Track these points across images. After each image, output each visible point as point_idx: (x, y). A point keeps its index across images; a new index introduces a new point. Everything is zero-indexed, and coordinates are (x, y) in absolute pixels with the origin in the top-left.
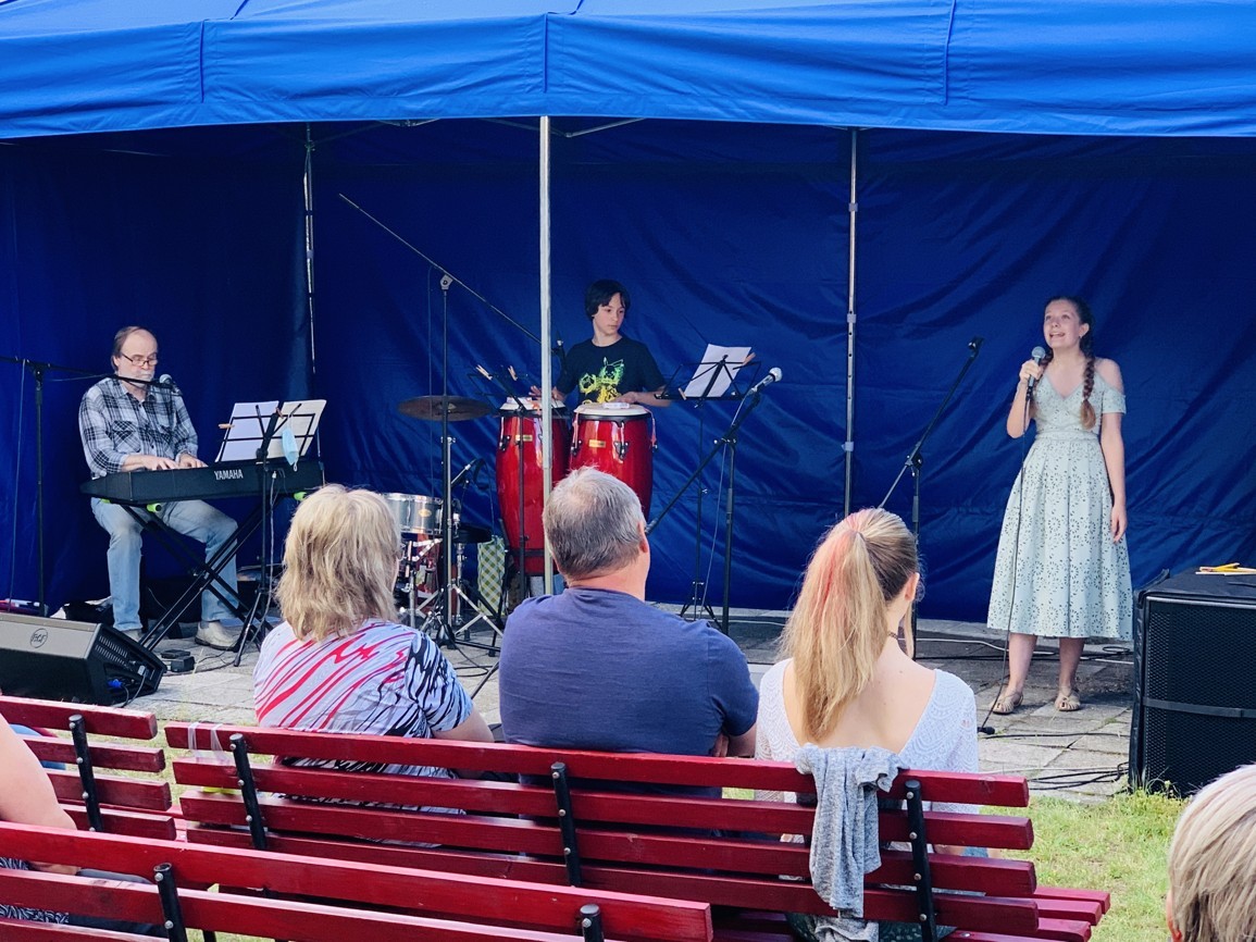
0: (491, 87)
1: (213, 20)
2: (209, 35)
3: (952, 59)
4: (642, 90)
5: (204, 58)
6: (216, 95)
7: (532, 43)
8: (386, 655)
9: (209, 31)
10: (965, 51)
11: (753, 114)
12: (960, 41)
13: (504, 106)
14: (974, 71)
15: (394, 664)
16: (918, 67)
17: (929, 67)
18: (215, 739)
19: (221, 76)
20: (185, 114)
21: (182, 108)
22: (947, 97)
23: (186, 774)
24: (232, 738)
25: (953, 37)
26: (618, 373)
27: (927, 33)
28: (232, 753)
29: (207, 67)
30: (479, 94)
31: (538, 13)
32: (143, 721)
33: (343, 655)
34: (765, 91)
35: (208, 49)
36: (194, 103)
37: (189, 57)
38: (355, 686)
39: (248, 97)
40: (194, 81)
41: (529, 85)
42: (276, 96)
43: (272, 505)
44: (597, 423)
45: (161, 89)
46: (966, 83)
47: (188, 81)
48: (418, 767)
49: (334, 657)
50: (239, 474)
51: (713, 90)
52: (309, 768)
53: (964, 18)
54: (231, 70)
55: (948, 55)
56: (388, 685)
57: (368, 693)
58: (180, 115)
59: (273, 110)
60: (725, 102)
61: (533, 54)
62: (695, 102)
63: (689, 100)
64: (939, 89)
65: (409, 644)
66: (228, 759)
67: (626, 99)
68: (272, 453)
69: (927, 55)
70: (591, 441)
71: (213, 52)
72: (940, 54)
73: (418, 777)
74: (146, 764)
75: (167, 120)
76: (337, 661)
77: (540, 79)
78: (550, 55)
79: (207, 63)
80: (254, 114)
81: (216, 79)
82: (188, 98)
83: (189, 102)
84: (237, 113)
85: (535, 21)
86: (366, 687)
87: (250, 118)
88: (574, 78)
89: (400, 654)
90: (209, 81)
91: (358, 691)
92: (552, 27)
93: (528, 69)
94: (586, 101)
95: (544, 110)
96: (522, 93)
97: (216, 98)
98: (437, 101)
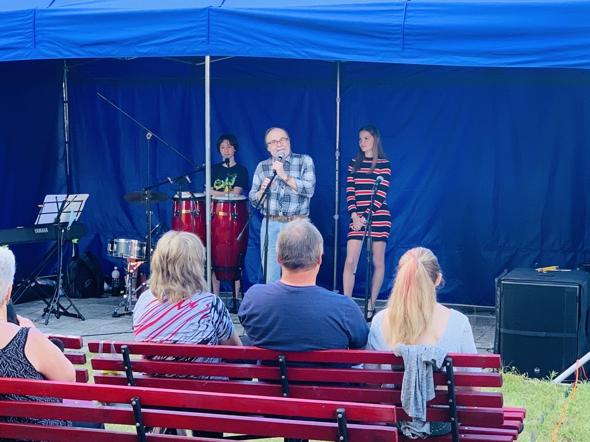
0: (181, 42)
1: (40, 7)
2: (38, 16)
3: (405, 30)
4: (256, 43)
5: (36, 26)
6: (42, 44)
7: (202, 21)
8: (201, 306)
9: (38, 13)
10: (411, 27)
11: (311, 55)
12: (410, 22)
13: (187, 51)
14: (415, 36)
15: (206, 310)
16: (388, 34)
17: (395, 34)
18: (113, 348)
19: (44, 35)
20: (27, 53)
21: (24, 51)
22: (404, 48)
23: (97, 365)
24: (122, 347)
25: (406, 20)
26: (234, 180)
27: (395, 18)
28: (122, 355)
29: (39, 31)
30: (175, 45)
31: (205, 7)
32: (77, 340)
33: (181, 306)
34: (317, 45)
35: (37, 22)
36: (31, 48)
37: (28, 26)
38: (187, 320)
39: (59, 46)
40: (30, 38)
41: (200, 41)
42: (73, 45)
43: (62, 245)
44: (222, 204)
45: (14, 42)
46: (412, 42)
47: (27, 38)
48: (212, 358)
49: (177, 307)
50: (46, 230)
51: (291, 44)
52: (160, 360)
53: (411, 11)
54: (48, 32)
55: (404, 29)
56: (202, 320)
57: (193, 324)
58: (23, 54)
59: (71, 52)
60: (297, 49)
61: (203, 26)
62: (281, 49)
63: (279, 48)
64: (399, 44)
65: (211, 301)
66: (120, 357)
67: (248, 48)
68: (63, 219)
69: (394, 28)
70: (220, 213)
71: (40, 24)
72: (400, 28)
73: (211, 363)
74: (77, 361)
75: (17, 56)
76: (179, 309)
77: (206, 38)
78: (210, 26)
79: (37, 29)
80: (62, 54)
81: (42, 37)
82: (27, 46)
83: (28, 48)
84: (52, 53)
85: (203, 10)
86: (192, 321)
87: (59, 56)
88: (222, 38)
89: (208, 305)
90: (38, 38)
91: (189, 323)
92: (211, 13)
93: (199, 33)
94: (228, 48)
95: (207, 53)
96: (196, 45)
97: (42, 46)
98: (156, 48)
